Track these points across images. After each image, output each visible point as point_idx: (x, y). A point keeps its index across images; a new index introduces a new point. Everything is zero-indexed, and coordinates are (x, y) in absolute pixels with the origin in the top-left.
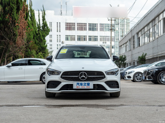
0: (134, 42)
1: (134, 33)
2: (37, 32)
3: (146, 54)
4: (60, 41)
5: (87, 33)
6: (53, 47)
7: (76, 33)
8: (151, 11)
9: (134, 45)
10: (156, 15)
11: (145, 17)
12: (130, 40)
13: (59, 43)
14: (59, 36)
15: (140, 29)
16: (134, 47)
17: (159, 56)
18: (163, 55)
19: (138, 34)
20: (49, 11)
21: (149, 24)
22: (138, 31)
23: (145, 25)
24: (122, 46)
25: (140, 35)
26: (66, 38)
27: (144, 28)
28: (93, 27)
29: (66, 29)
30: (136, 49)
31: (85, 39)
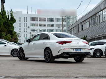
0: (79, 27)
1: (79, 23)
3: (87, 36)
4: (26, 27)
5: (47, 23)
6: (21, 30)
7: (38, 22)
8: (91, 12)
9: (79, 29)
10: (94, 13)
12: (76, 26)
14: (26, 24)
18: (99, 37)
19: (81, 23)
21: (89, 18)
22: (81, 22)
23: (87, 18)
24: (70, 30)
25: (83, 24)
26: (31, 25)
27: (86, 20)
28: (50, 20)
29: (31, 21)
30: (80, 32)
31: (45, 25)
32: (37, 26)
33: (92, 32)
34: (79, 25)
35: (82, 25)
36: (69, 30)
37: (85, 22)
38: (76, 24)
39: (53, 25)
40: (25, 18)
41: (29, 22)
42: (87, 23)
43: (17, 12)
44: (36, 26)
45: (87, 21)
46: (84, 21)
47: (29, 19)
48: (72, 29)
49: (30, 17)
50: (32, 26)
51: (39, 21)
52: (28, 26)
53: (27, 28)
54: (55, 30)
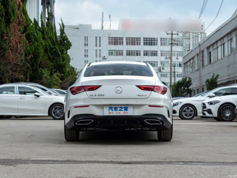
0: (203, 57)
1: (204, 47)
4: (100, 56)
5: (142, 48)
7: (124, 48)
12: (198, 55)
13: (98, 59)
14: (98, 51)
15: (211, 43)
17: (235, 79)
19: (208, 48)
22: (208, 45)
24: (187, 62)
25: (211, 49)
26: (109, 53)
27: (217, 42)
28: (150, 42)
29: (109, 43)
30: (206, 68)
31: (138, 54)
32: (122, 55)
33: (229, 66)
34: (203, 51)
35: (210, 53)
36: (185, 64)
37: (215, 47)
38: (198, 51)
39: (154, 54)
40: (98, 39)
41: (106, 47)
42: (220, 48)
43: (81, 25)
44: (120, 55)
45: (219, 43)
46: (213, 45)
47: (105, 41)
48: (190, 60)
49: (107, 36)
50: (112, 54)
51: (127, 44)
52: (102, 55)
53: (101, 59)
54: (159, 63)
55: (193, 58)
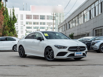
0: (67, 26)
1: (67, 22)
2: (10, 21)
3: (74, 33)
5: (39, 21)
6: (18, 28)
7: (32, 20)
8: (77, 10)
9: (67, 27)
10: (79, 12)
11: (73, 13)
12: (64, 25)
13: (22, 26)
14: (22, 22)
15: (70, 20)
16: (67, 29)
17: (81, 34)
18: (83, 34)
20: (16, 8)
21: (75, 17)
22: (69, 21)
23: (73, 18)
24: (60, 28)
25: (70, 23)
31: (38, 24)
32: (32, 24)
34: (67, 24)
36: (58, 28)
38: (64, 23)
39: (44, 24)
42: (74, 22)
44: (30, 24)
47: (25, 17)
50: (27, 24)
52: (24, 24)
53: (23, 26)
54: (46, 28)
55: (62, 26)
